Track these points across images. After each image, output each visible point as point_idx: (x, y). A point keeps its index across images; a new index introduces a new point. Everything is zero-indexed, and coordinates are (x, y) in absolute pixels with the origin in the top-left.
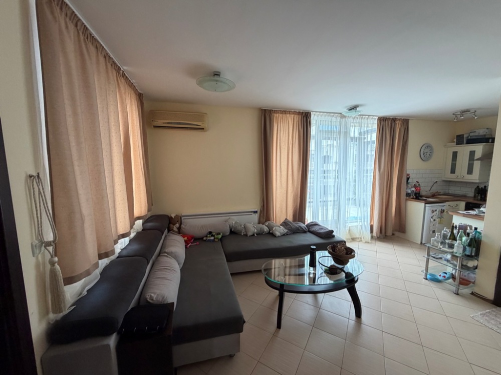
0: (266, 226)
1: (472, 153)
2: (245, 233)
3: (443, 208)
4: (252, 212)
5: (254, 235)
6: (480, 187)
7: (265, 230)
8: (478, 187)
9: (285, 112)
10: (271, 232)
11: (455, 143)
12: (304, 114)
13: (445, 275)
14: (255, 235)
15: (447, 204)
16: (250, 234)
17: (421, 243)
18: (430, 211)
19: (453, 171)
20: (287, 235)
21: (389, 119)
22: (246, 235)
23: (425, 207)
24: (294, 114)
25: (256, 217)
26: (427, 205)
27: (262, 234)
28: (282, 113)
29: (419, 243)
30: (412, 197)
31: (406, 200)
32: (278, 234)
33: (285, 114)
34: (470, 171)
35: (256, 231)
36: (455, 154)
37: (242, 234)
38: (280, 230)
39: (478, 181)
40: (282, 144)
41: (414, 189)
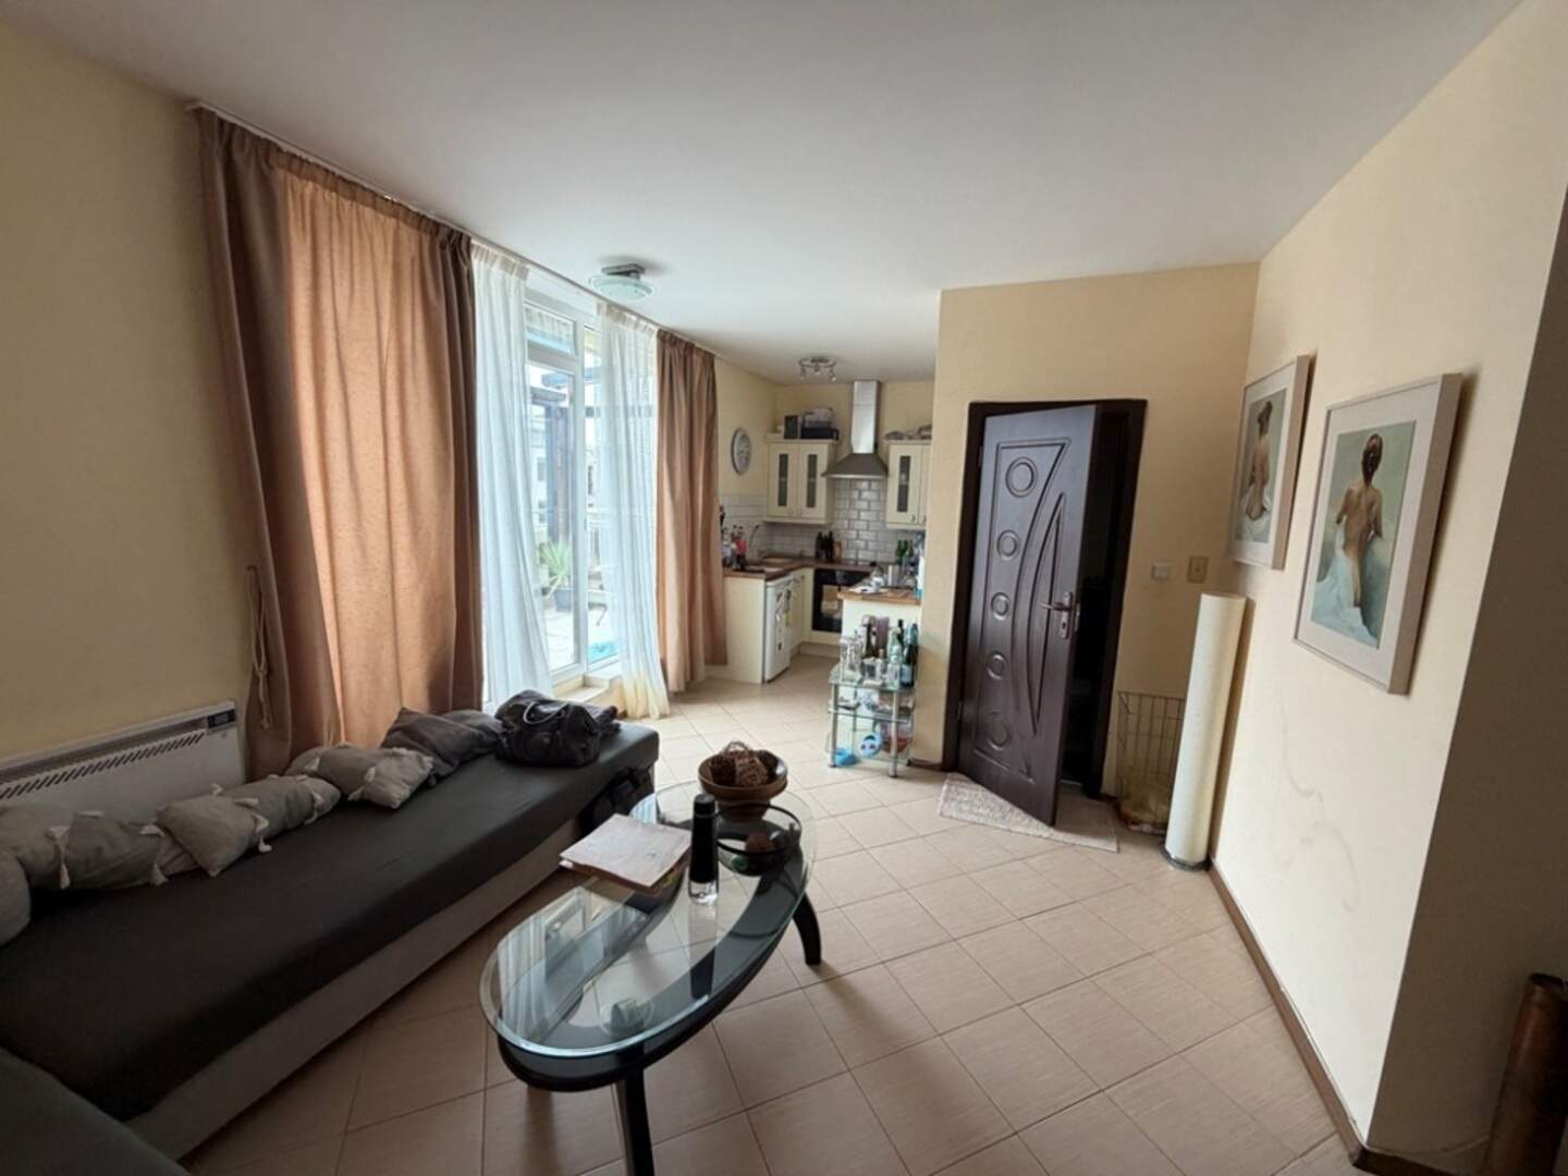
0: (313, 775)
1: (813, 459)
2: (179, 866)
3: (790, 587)
4: (194, 724)
5: (251, 852)
6: (823, 535)
7: (318, 797)
8: (820, 534)
9: (348, 187)
10: (355, 795)
11: (782, 435)
12: (442, 235)
13: (870, 742)
14: (265, 848)
15: (791, 577)
16: (222, 856)
17: (763, 681)
18: (775, 599)
19: (782, 501)
20: (440, 779)
21: (681, 341)
22: (193, 875)
23: (766, 587)
24: (396, 216)
25: (226, 748)
26: (769, 584)
27: (301, 826)
28: (334, 189)
29: (759, 680)
30: (734, 567)
31: (725, 576)
32: (398, 792)
33: (353, 198)
34: (811, 502)
35: (264, 824)
36: (784, 459)
37: (160, 878)
38: (399, 774)
39: (823, 522)
40: (352, 353)
41: (734, 546)
